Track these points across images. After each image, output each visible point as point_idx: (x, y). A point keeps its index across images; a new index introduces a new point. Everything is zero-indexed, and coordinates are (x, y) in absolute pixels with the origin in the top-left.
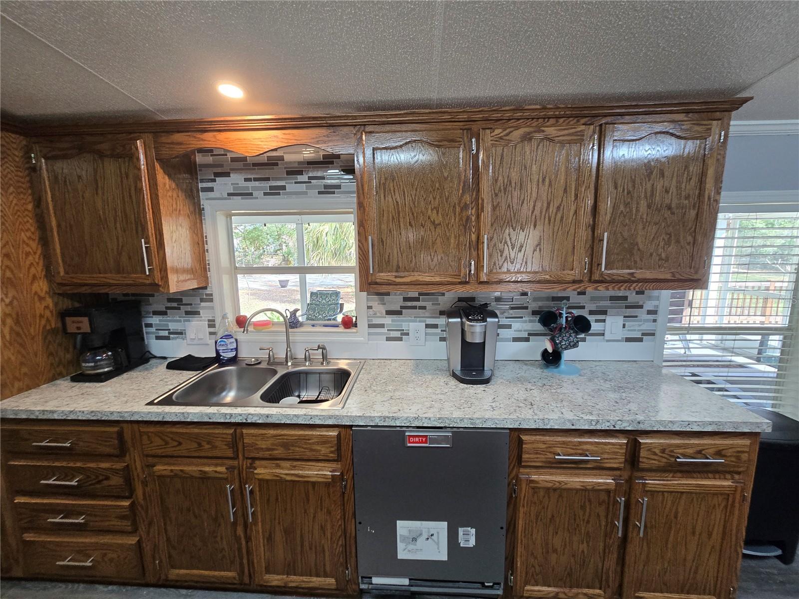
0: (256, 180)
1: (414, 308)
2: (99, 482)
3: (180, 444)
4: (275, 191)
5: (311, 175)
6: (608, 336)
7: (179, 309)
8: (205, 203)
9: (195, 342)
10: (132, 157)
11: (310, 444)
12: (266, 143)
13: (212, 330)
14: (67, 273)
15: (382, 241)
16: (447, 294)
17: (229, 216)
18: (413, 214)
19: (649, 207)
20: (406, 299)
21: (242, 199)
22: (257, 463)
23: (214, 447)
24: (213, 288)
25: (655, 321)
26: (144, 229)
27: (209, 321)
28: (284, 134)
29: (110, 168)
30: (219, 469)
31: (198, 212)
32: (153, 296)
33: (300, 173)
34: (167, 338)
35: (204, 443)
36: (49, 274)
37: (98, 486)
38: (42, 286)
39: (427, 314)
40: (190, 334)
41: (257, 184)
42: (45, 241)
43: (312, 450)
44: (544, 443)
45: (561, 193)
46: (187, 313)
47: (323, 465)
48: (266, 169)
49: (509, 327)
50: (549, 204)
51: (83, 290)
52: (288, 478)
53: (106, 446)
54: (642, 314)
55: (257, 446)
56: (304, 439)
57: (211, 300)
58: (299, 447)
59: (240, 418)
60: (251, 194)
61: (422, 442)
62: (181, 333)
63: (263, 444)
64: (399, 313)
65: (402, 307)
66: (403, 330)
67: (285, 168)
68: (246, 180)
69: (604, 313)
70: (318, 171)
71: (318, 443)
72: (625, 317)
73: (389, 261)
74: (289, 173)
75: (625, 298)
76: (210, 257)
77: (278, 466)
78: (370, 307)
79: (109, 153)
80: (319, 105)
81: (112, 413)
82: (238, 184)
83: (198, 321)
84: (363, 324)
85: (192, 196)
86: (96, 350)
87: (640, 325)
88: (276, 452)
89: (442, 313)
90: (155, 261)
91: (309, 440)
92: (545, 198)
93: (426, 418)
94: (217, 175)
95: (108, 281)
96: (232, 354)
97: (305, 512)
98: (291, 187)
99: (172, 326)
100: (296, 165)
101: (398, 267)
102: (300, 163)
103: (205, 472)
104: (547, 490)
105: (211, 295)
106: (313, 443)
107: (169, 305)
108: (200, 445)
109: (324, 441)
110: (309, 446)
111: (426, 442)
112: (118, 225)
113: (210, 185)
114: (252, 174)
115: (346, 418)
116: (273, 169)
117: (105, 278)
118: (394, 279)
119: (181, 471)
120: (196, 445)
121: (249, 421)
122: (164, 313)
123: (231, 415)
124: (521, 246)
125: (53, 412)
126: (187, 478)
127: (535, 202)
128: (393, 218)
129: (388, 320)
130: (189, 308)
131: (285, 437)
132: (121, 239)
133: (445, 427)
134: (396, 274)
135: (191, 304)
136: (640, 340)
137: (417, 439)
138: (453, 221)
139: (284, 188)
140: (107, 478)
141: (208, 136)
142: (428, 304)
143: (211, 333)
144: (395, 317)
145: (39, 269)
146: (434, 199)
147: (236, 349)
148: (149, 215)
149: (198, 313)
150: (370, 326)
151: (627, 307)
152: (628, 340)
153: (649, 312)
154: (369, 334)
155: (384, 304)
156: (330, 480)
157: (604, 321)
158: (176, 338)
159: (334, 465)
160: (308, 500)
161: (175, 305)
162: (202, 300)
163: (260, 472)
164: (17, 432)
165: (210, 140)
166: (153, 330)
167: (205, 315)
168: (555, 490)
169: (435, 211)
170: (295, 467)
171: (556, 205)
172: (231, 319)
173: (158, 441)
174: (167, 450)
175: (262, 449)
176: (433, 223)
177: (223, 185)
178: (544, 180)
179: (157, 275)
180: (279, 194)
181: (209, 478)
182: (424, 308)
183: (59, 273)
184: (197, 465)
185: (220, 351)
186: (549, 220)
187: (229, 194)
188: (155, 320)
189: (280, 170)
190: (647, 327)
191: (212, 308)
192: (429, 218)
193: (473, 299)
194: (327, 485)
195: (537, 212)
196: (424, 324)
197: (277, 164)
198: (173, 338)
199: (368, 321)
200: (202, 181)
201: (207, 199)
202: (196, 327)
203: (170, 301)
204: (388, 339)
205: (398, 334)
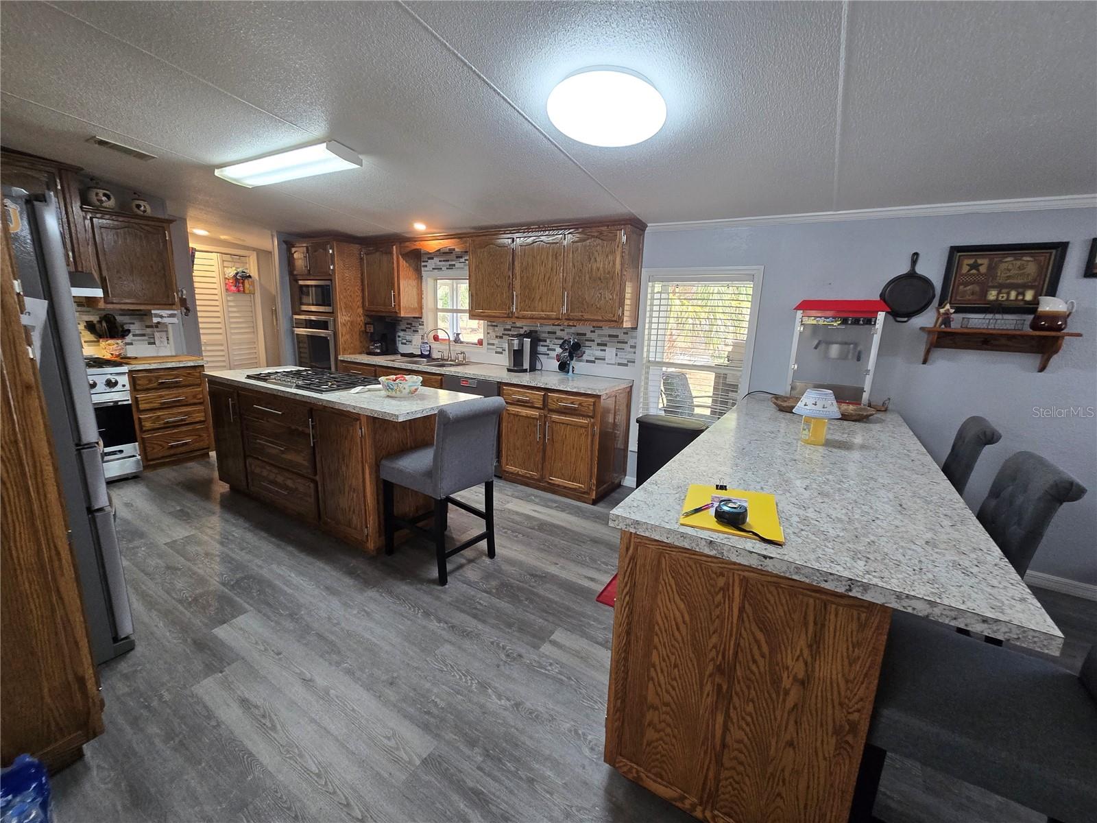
0: (444, 261)
4: (451, 267)
6: (607, 361)
7: (411, 328)
8: (424, 273)
9: (415, 347)
10: (391, 253)
13: (422, 341)
14: (369, 305)
15: (477, 294)
17: (436, 280)
18: (489, 281)
19: (590, 278)
20: (505, 330)
21: (439, 271)
24: (424, 319)
25: (635, 353)
26: (393, 285)
27: (422, 336)
28: (443, 242)
29: (385, 258)
31: (420, 278)
33: (461, 257)
34: (405, 344)
36: (363, 306)
38: (360, 311)
40: (414, 343)
41: (443, 263)
42: (363, 290)
45: (550, 270)
46: (414, 331)
48: (448, 255)
49: (554, 350)
51: (373, 313)
54: (627, 347)
57: (423, 325)
60: (441, 269)
62: (410, 342)
64: (501, 337)
65: (503, 334)
66: (504, 348)
67: (456, 255)
68: (440, 261)
69: (606, 345)
72: (617, 349)
73: (479, 304)
74: (457, 257)
75: (617, 336)
76: (424, 301)
78: (488, 333)
79: (384, 251)
82: (436, 263)
83: (417, 335)
84: (485, 343)
85: (417, 269)
86: (376, 342)
87: (626, 355)
90: (397, 301)
92: (543, 273)
94: (429, 258)
95: (382, 309)
96: (427, 353)
98: (458, 265)
99: (408, 337)
101: (483, 307)
104: (514, 415)
105: (423, 322)
112: (385, 284)
113: (425, 264)
114: (442, 258)
116: (451, 255)
117: (380, 308)
118: (481, 314)
122: (405, 330)
125: (357, 359)
128: (481, 282)
129: (496, 341)
130: (414, 328)
133: (475, 379)
134: (482, 311)
135: (415, 326)
136: (626, 365)
138: (505, 284)
139: (454, 265)
143: (421, 343)
144: (499, 340)
145: (359, 303)
147: (430, 351)
148: (396, 279)
149: (417, 331)
150: (489, 344)
151: (618, 342)
152: (620, 364)
153: (632, 347)
154: (488, 349)
157: (605, 350)
158: (408, 344)
161: (409, 326)
162: (419, 324)
164: (347, 367)
165: (417, 245)
166: (400, 339)
167: (420, 332)
168: (517, 416)
169: (497, 280)
172: (431, 335)
176: (497, 285)
177: (431, 264)
179: (397, 309)
183: (366, 305)
185: (423, 351)
186: (545, 285)
187: (433, 269)
188: (401, 334)
189: (453, 256)
190: (630, 356)
191: (423, 329)
192: (495, 282)
197: (452, 253)
199: (488, 342)
200: (421, 262)
201: (424, 271)
202: (417, 339)
203: (408, 324)
204: (496, 353)
205: (500, 350)
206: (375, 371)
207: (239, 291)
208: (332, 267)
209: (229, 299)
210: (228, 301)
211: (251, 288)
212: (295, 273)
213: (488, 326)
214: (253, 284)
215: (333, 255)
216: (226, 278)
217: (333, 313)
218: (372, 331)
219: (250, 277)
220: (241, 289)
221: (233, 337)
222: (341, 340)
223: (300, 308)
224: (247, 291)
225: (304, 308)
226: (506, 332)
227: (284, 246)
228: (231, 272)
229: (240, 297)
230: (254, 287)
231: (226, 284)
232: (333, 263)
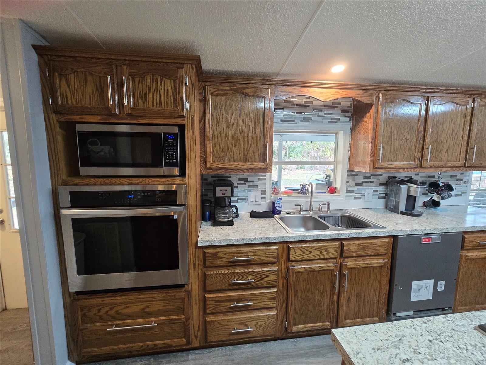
0: (297, 113)
1: (368, 182)
2: (262, 279)
3: (311, 252)
4: (306, 120)
5: (326, 112)
7: (245, 184)
9: (253, 203)
11: (376, 247)
13: (263, 196)
14: (214, 161)
16: (384, 175)
20: (365, 178)
22: (346, 260)
23: (328, 253)
25: (467, 186)
27: (262, 191)
28: (343, 91)
30: (329, 265)
33: (321, 111)
35: (323, 251)
37: (261, 282)
39: (374, 185)
40: (252, 198)
43: (377, 250)
44: (473, 237)
45: (458, 126)
46: (250, 187)
47: (378, 257)
48: (302, 108)
50: (453, 132)
52: (364, 266)
53: (270, 257)
54: (462, 183)
55: (350, 250)
56: (373, 245)
57: (265, 179)
58: (370, 249)
59: (346, 235)
60: (294, 121)
61: (428, 241)
62: (245, 199)
63: (353, 249)
64: (361, 185)
65: (363, 182)
66: (362, 194)
67: (313, 108)
70: (329, 110)
71: (379, 246)
72: (456, 185)
75: (456, 176)
77: (356, 260)
78: (347, 182)
79: (251, 94)
81: (278, 238)
83: (256, 191)
84: (344, 191)
87: (461, 189)
88: (359, 253)
89: (381, 184)
91: (375, 244)
92: (451, 129)
97: (368, 283)
98: (315, 118)
102: (321, 106)
103: (322, 267)
104: (471, 259)
105: (266, 176)
106: (377, 246)
107: (240, 182)
108: (321, 252)
109: (382, 245)
110: (375, 248)
111: (430, 241)
115: (395, 232)
116: (307, 108)
117: (238, 165)
118: (387, 166)
119: (310, 268)
120: (319, 253)
121: (350, 237)
122: (236, 187)
123: (341, 234)
124: (440, 151)
126: (312, 271)
127: (448, 131)
128: (389, 136)
129: (355, 189)
130: (251, 184)
131: (365, 244)
132: (250, 143)
135: (253, 182)
136: (461, 195)
137: (426, 240)
138: (414, 138)
140: (267, 276)
142: (374, 180)
143: (262, 198)
144: (359, 187)
146: (408, 127)
148: (269, 129)
149: (256, 187)
150: (347, 192)
151: (457, 180)
152: (456, 195)
153: (465, 183)
154: (346, 196)
155: (355, 180)
156: (383, 265)
158: (241, 202)
159: (385, 257)
160: (370, 277)
161: (243, 182)
162: (259, 179)
163: (350, 264)
167: (260, 188)
168: (474, 259)
169: (407, 133)
170: (364, 260)
171: (455, 132)
173: (299, 252)
174: (304, 256)
175: (352, 251)
176: (406, 139)
178: (452, 121)
181: (324, 270)
182: (372, 182)
183: (208, 161)
184: (318, 264)
185: (277, 207)
186: (452, 139)
190: (464, 189)
191: (265, 184)
192: (404, 136)
193: (395, 177)
194: (381, 267)
195: (448, 135)
196: (372, 190)
197: (309, 106)
199: (346, 189)
202: (254, 195)
203: (241, 179)
204: (355, 198)
205: (359, 196)
208: (187, 106)
213: (348, 175)
217: (183, 176)
226: (366, 180)
232: (189, 100)
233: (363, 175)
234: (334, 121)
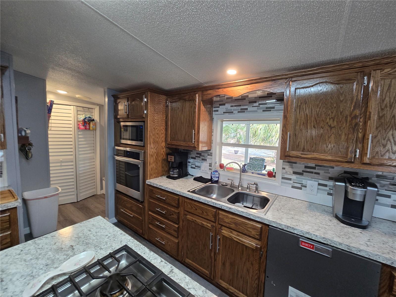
0: (235, 106)
1: (312, 173)
2: (170, 215)
3: (196, 209)
4: (243, 111)
5: (260, 103)
7: (200, 157)
8: (215, 116)
9: (204, 171)
10: (194, 100)
11: (247, 227)
12: (243, 91)
13: (210, 168)
14: (170, 140)
15: (296, 135)
16: (336, 168)
17: (222, 121)
18: (316, 121)
20: (306, 167)
21: (229, 114)
22: (223, 228)
23: (208, 215)
24: (213, 151)
26: (194, 126)
27: (210, 164)
28: (251, 86)
29: (187, 104)
30: (208, 225)
31: (212, 119)
32: (192, 151)
33: (255, 102)
34: (194, 168)
35: (204, 212)
36: (166, 141)
37: (170, 216)
38: (163, 144)
39: (320, 178)
40: (202, 168)
41: (235, 108)
42: (166, 130)
43: (247, 230)
46: (203, 159)
47: (252, 239)
48: (240, 101)
51: (173, 147)
52: (235, 240)
53: (174, 203)
55: (224, 220)
56: (245, 224)
57: (212, 156)
58: (242, 227)
59: (219, 206)
60: (233, 112)
61: (310, 248)
62: (199, 167)
63: (227, 220)
64: (301, 174)
65: (303, 171)
66: (303, 184)
67: (248, 100)
68: (231, 106)
70: (264, 101)
71: (251, 228)
73: (298, 146)
74: (250, 103)
76: (214, 138)
77: (231, 232)
78: (284, 168)
79: (187, 99)
80: (269, 72)
82: (228, 108)
83: (206, 163)
84: (279, 177)
85: (210, 114)
86: (174, 168)
88: (232, 225)
89: (331, 179)
90: (196, 138)
91: (247, 225)
93: (314, 235)
94: (220, 105)
95: (181, 144)
96: (216, 179)
97: (241, 259)
98: (250, 109)
99: (197, 164)
100: (254, 99)
101: (304, 149)
102: (255, 98)
103: (203, 224)
105: (212, 153)
106: (249, 227)
107: (197, 155)
108: (203, 212)
109: (254, 228)
110: (246, 228)
111: (313, 248)
112: (187, 125)
113: (217, 109)
114: (234, 104)
115: (266, 220)
116: (243, 101)
117: (180, 143)
118: (301, 155)
119: (195, 220)
120: (201, 212)
121: (222, 208)
122: (194, 158)
123: (216, 204)
125: (162, 186)
126: (197, 224)
128: (304, 123)
129: (294, 177)
130: (203, 158)
131: (236, 220)
132: (187, 130)
133: (327, 245)
134: (302, 153)
135: (204, 156)
137: (307, 245)
138: (345, 125)
139: (247, 109)
140: (173, 215)
141: (220, 90)
142: (321, 172)
143: (210, 169)
144: (298, 176)
145: (163, 139)
146: (332, 113)
147: (218, 177)
148: (197, 121)
149: (206, 160)
150: (283, 178)
154: (282, 182)
155: (293, 168)
156: (255, 248)
159: (257, 242)
160: (243, 253)
161: (199, 156)
162: (208, 155)
163: (224, 232)
164: (152, 190)
165: (221, 92)
166: (190, 164)
167: (209, 161)
169: (332, 120)
170: (239, 235)
172: (218, 164)
173: (189, 206)
174: (192, 210)
175: (226, 222)
176: (330, 126)
177: (222, 109)
179: (196, 143)
180: (244, 112)
181: (204, 227)
182: (318, 174)
183: (168, 140)
184: (201, 220)
185: (213, 177)
187: (224, 113)
188: (191, 160)
189: (246, 101)
191: (211, 159)
192: (327, 123)
193: (357, 174)
194: (253, 250)
196: (317, 183)
197: (245, 99)
198: (197, 169)
199: (282, 175)
200: (215, 107)
201: (215, 115)
202: (205, 166)
203: (197, 154)
204: (293, 187)
205: (299, 186)
206: (179, 200)
207: (86, 129)
208: (145, 112)
209: (79, 133)
210: (79, 135)
211: (94, 127)
212: (118, 117)
213: (284, 161)
214: (95, 125)
215: (147, 103)
216: (78, 121)
217: (144, 146)
218: (173, 161)
219: (93, 120)
220: (88, 127)
221: (80, 156)
222: (149, 168)
223: (120, 141)
224: (91, 129)
225: (123, 141)
227: (112, 99)
228: (82, 117)
229: (88, 132)
230: (96, 126)
231: (78, 125)
232: (147, 109)
233: (304, 164)
234: (269, 109)
